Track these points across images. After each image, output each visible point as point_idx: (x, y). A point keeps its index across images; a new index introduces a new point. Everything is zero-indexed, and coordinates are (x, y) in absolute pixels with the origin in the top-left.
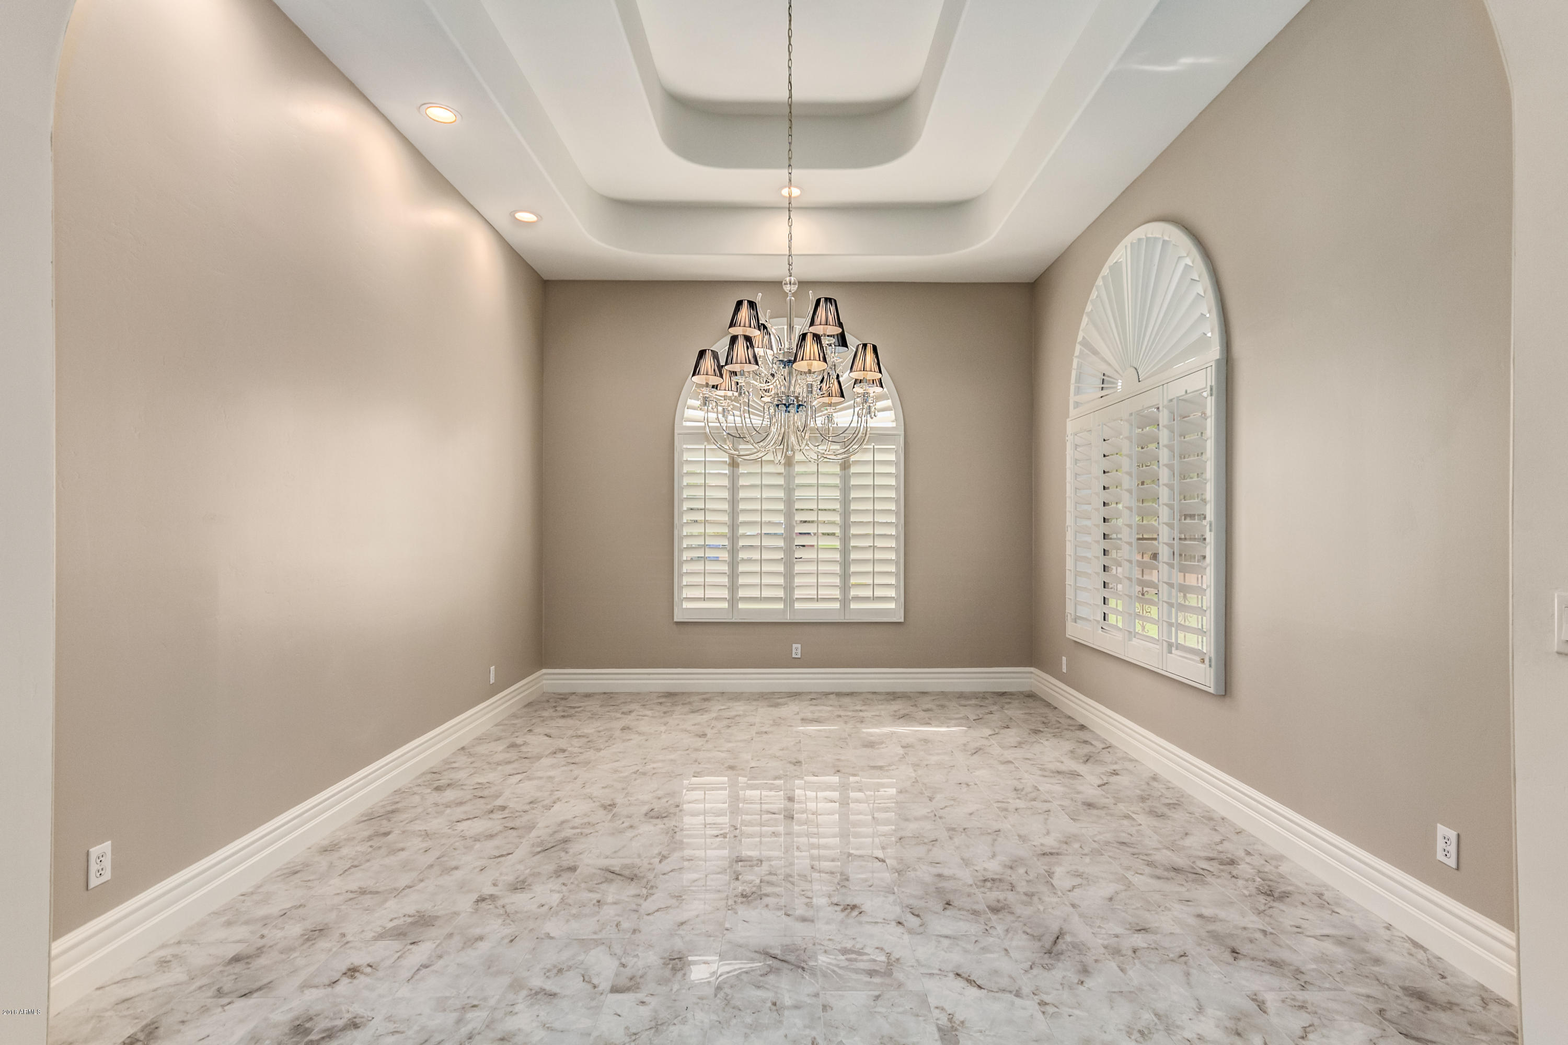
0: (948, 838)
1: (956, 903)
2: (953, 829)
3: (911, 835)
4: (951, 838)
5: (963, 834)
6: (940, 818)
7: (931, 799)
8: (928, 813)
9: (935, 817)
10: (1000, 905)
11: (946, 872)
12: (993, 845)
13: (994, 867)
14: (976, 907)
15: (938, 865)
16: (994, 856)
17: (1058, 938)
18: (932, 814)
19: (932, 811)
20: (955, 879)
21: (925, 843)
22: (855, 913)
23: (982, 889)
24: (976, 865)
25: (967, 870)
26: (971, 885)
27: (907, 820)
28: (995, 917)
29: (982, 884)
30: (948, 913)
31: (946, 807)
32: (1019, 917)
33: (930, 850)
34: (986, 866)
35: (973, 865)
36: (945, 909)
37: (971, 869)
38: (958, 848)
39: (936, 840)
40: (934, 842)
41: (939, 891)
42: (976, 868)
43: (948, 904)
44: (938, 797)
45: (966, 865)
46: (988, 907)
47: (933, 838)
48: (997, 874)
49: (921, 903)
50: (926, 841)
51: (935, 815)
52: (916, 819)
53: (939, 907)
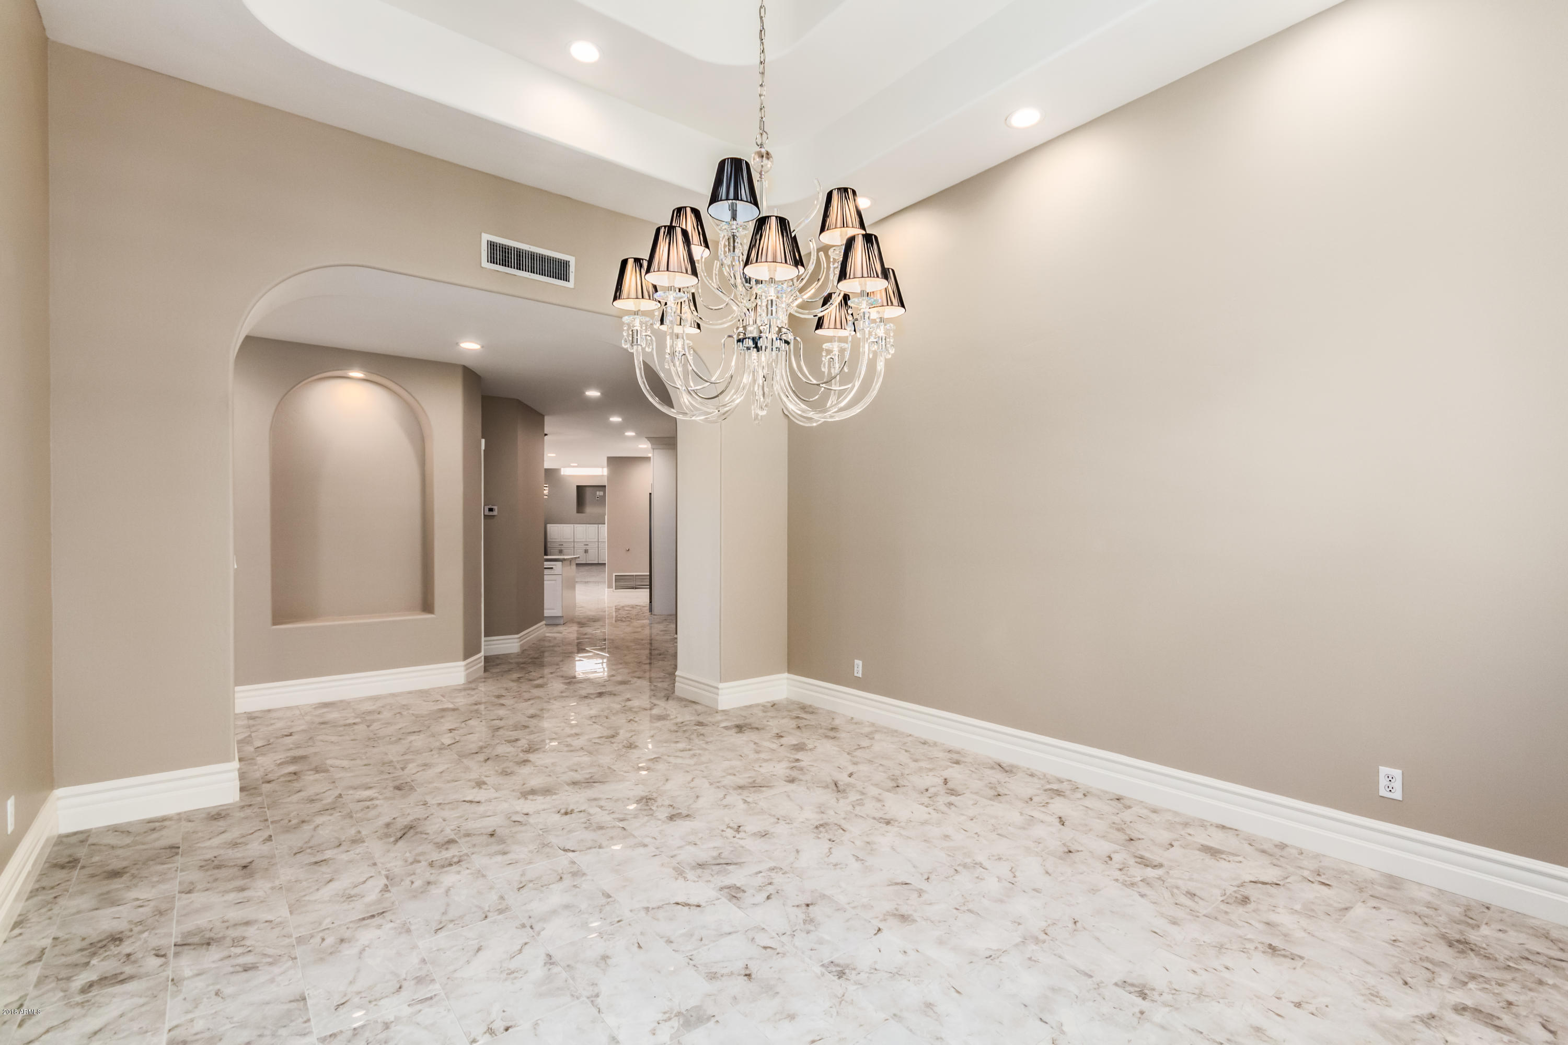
0: (506, 897)
1: (485, 837)
2: (501, 912)
3: (551, 886)
4: (502, 898)
5: (487, 909)
6: (523, 926)
7: (550, 960)
8: (544, 929)
9: (528, 925)
10: (445, 847)
11: (499, 858)
12: (448, 905)
13: (450, 878)
14: (468, 839)
15: (510, 862)
16: (448, 891)
17: (401, 837)
18: (537, 927)
19: (539, 934)
20: (489, 855)
21: (531, 881)
22: (563, 811)
23: (461, 854)
24: (468, 874)
25: (479, 867)
26: (473, 854)
27: (567, 907)
28: (451, 837)
29: (462, 858)
30: (491, 829)
31: (520, 951)
32: (429, 843)
33: (523, 875)
34: (458, 877)
35: (472, 874)
36: (494, 831)
37: (474, 868)
38: (491, 888)
39: (519, 889)
40: (521, 886)
41: (502, 841)
42: (468, 871)
43: (492, 835)
44: (538, 971)
45: (479, 871)
46: (456, 842)
47: (523, 891)
48: (446, 872)
49: (514, 829)
50: (531, 885)
51: (531, 927)
52: (554, 912)
53: (499, 831)
